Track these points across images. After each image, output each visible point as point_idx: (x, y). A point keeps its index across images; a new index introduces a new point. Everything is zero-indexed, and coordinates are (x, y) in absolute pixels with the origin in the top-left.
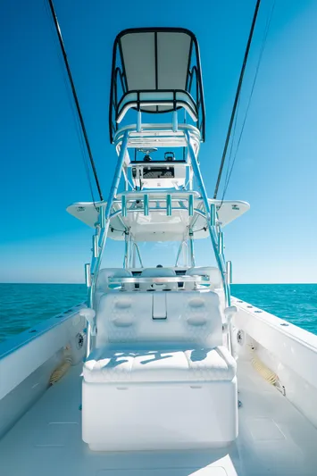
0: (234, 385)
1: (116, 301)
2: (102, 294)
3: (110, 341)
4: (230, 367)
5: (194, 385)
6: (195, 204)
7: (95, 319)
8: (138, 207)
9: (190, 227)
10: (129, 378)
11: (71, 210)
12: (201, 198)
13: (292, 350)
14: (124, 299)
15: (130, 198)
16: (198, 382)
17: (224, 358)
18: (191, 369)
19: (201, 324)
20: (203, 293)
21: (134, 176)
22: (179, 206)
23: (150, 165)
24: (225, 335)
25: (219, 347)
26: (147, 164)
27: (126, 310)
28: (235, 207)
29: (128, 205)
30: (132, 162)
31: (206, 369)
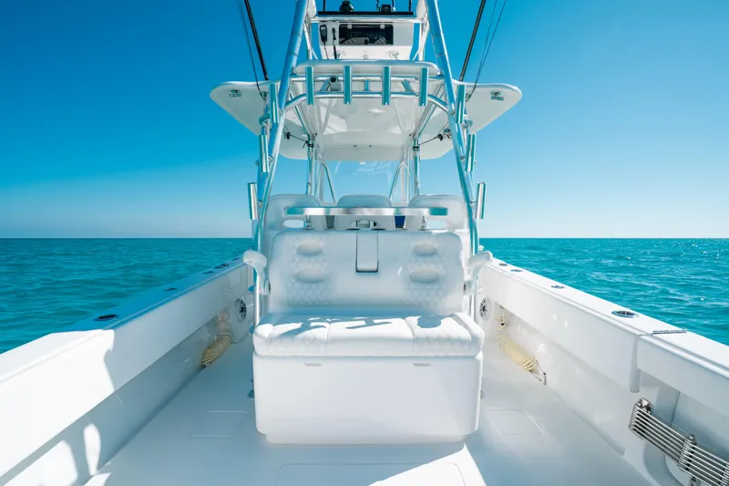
0: (478, 362)
1: (298, 244)
2: (276, 233)
3: (290, 304)
4: (475, 339)
5: (420, 362)
6: (431, 86)
7: (266, 270)
8: (334, 90)
9: (414, 136)
10: (323, 351)
11: (218, 95)
12: (441, 76)
13: (566, 324)
14: (311, 241)
15: (320, 73)
16: (426, 357)
17: (466, 327)
18: (416, 340)
19: (432, 281)
20: (438, 235)
21: (324, 39)
22: (404, 90)
23: (350, 21)
24: (466, 298)
25: (457, 314)
26: (346, 18)
27: (313, 259)
28: (496, 96)
29: (318, 87)
30: (320, 14)
31: (439, 340)
